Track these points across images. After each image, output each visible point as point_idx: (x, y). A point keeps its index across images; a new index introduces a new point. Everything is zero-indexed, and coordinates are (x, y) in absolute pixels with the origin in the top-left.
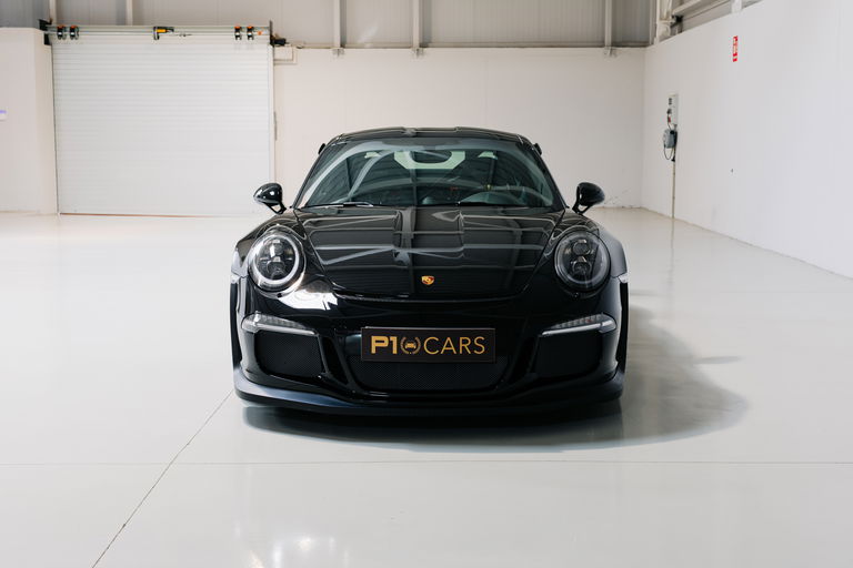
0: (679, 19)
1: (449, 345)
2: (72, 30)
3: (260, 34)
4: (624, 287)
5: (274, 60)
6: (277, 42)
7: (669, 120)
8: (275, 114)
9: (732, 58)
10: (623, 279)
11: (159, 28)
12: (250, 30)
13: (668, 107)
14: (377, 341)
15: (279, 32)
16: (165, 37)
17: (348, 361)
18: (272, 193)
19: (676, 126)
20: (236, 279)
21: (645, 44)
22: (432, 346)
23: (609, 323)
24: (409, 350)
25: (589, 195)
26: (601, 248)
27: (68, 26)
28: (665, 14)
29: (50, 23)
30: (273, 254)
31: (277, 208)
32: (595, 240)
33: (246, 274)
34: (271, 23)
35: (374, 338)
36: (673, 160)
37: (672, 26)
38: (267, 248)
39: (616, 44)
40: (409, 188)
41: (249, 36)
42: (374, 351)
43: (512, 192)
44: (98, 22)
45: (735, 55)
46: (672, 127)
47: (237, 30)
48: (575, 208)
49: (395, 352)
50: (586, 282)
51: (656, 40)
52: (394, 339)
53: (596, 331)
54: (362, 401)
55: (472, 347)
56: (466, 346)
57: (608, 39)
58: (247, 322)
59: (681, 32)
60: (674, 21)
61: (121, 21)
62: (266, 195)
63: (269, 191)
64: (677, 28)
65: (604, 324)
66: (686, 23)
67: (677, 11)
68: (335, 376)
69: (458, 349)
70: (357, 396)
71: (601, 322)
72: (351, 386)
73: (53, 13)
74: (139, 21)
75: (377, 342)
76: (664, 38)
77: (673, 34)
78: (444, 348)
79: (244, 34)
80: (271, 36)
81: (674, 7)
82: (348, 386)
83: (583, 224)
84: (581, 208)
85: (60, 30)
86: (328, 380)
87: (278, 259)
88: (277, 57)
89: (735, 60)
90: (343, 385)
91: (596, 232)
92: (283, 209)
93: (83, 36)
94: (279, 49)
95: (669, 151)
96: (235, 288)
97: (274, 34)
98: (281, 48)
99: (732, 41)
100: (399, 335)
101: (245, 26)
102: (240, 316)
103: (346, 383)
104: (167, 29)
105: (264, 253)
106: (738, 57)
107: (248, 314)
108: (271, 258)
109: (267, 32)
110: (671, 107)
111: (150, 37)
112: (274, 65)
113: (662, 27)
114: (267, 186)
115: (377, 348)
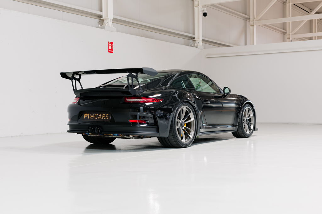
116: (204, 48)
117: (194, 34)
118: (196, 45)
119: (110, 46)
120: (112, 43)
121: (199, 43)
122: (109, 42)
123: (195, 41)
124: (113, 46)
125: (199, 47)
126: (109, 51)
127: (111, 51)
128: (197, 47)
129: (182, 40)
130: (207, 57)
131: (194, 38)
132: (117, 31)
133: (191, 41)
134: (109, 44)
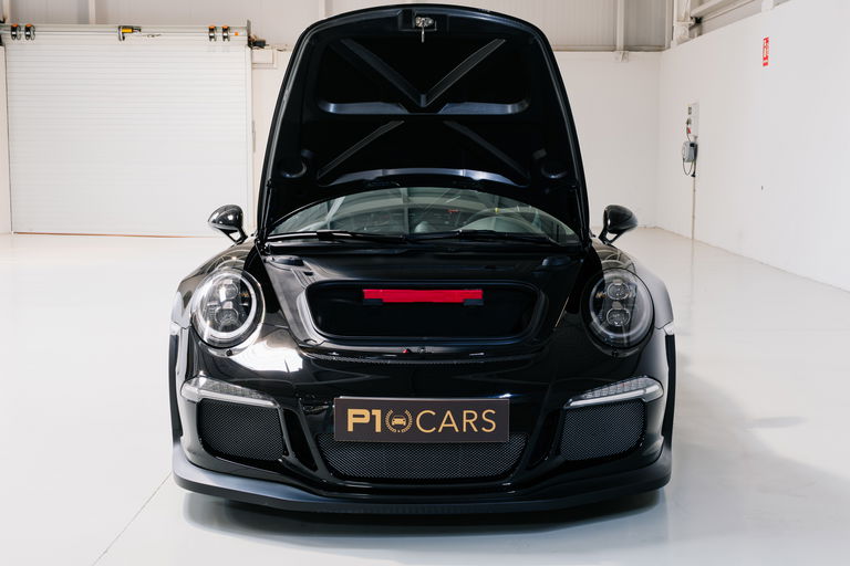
0: (698, 21)
1: (449, 421)
2: (28, 29)
3: (236, 35)
4: (670, 340)
5: (253, 64)
6: (254, 43)
7: (689, 131)
8: (253, 123)
9: (762, 61)
10: (669, 330)
11: (125, 27)
12: (225, 30)
13: (687, 117)
14: (354, 416)
15: (258, 34)
16: (130, 37)
17: (317, 440)
18: (231, 218)
19: (696, 137)
20: (176, 330)
21: (660, 48)
22: (426, 421)
23: (654, 388)
24: (397, 427)
25: (619, 220)
26: (641, 288)
27: (23, 25)
28: (683, 15)
29: (4, 22)
30: (223, 298)
31: (237, 236)
32: (632, 279)
33: (188, 324)
34: (249, 22)
35: (351, 412)
36: (694, 176)
37: (691, 28)
38: (216, 289)
39: (628, 48)
40: (399, 210)
41: (224, 37)
42: (350, 429)
43: (523, 215)
44: (56, 20)
45: (766, 58)
46: (692, 140)
47: (212, 30)
48: (602, 237)
49: (378, 429)
50: (625, 335)
51: (673, 43)
52: (377, 413)
53: (638, 400)
54: (336, 494)
55: (479, 423)
56: (471, 421)
57: (620, 43)
58: (188, 387)
59: (700, 34)
60: (693, 23)
61: (83, 20)
62: (223, 220)
63: (227, 215)
64: (695, 30)
65: (649, 390)
66: (705, 24)
67: (697, 11)
68: (300, 460)
69: (460, 427)
70: (329, 487)
71: (644, 388)
72: (322, 473)
73: (7, 11)
74: (102, 20)
75: (356, 417)
76: (682, 41)
77: (692, 37)
78: (443, 425)
79: (219, 34)
80: (249, 37)
81: (692, 7)
82: (317, 474)
83: (614, 258)
84: (610, 236)
85: (14, 29)
86: (291, 465)
87: (229, 305)
88: (255, 60)
89: (765, 64)
90: (312, 472)
91: (631, 269)
92: (244, 237)
93: (39, 36)
94: (257, 52)
95: (688, 165)
96: (175, 340)
97: (252, 35)
98: (261, 50)
99: (762, 42)
100: (384, 408)
101: (220, 25)
102: (180, 379)
103: (315, 468)
104: (133, 29)
105: (213, 297)
106: (769, 61)
107: (189, 376)
108: (221, 304)
109: (245, 32)
110: (691, 117)
111: (115, 37)
112: (253, 68)
113: (680, 29)
114: (226, 208)
115: (354, 424)
127: (766, 61)
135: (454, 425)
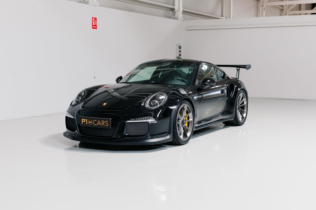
1: (99, 123)
35: (82, 119)
42: (82, 123)
49: (87, 124)
52: (86, 120)
53: (147, 122)
55: (105, 124)
71: (149, 120)
116: (184, 20)
117: (174, 5)
118: (176, 16)
119: (94, 22)
120: (95, 19)
121: (179, 14)
122: (93, 18)
123: (175, 12)
124: (97, 22)
125: (179, 19)
126: (93, 27)
127: (95, 27)
128: (177, 19)
129: (162, 12)
130: (187, 29)
131: (173, 9)
132: (100, 6)
133: (171, 12)
134: (92, 20)
135: (100, 124)
